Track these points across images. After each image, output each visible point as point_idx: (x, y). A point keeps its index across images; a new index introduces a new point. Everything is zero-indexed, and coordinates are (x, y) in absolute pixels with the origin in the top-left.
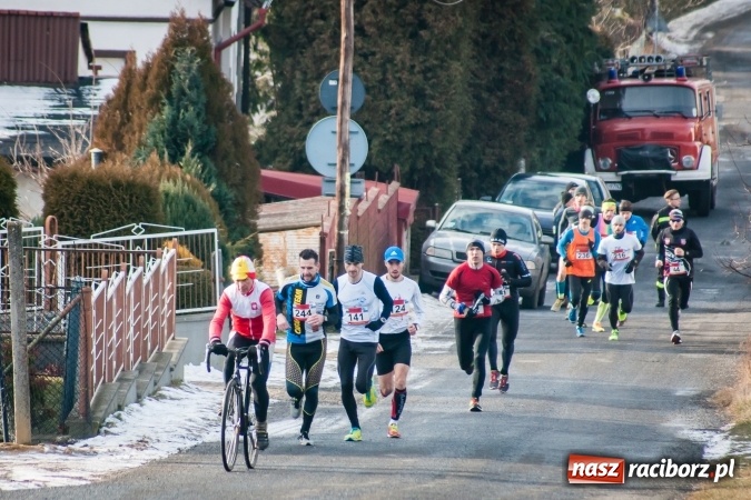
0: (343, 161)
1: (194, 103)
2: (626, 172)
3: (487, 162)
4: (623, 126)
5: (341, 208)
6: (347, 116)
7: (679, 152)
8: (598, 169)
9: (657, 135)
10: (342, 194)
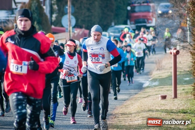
0: (70, 25)
1: (36, 13)
2: (137, 25)
3: (105, 23)
4: (136, 14)
5: (70, 35)
6: (70, 15)
7: (148, 20)
8: (131, 24)
9: (143, 16)
10: (70, 32)
